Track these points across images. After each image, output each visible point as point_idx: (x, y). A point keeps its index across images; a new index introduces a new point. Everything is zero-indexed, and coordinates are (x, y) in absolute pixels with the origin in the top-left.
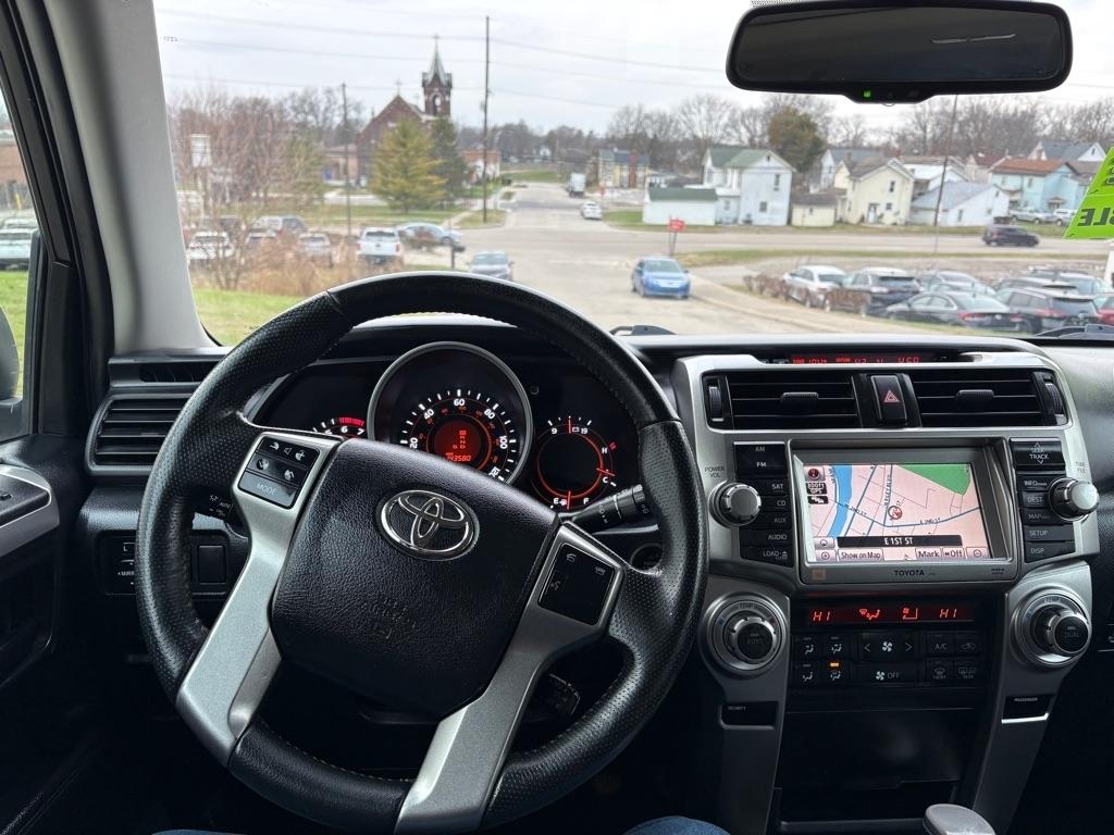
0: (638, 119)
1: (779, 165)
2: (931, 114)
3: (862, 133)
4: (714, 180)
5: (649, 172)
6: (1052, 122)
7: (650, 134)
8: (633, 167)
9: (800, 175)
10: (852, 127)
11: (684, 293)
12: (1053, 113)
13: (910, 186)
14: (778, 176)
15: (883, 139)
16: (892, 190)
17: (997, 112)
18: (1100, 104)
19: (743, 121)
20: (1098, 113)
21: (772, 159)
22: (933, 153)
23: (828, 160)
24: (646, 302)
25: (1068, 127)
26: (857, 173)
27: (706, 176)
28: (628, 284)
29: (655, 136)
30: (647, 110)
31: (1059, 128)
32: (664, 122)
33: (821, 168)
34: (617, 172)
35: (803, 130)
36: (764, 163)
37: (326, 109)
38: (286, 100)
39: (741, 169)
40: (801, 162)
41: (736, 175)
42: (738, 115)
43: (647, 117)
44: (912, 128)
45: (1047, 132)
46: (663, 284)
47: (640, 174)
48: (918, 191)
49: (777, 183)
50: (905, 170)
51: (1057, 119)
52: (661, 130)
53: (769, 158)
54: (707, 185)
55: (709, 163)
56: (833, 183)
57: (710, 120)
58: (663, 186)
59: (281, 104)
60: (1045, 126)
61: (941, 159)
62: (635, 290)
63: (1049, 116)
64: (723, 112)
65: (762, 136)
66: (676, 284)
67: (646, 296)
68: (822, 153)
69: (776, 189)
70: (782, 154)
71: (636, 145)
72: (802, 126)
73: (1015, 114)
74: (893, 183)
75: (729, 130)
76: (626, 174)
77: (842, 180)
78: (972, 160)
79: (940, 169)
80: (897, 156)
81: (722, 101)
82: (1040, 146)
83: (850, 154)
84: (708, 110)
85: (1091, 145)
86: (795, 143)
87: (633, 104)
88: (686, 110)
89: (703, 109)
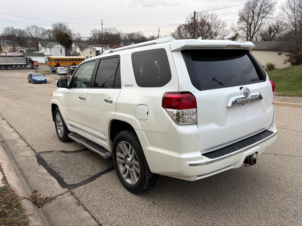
0: (12, 31)
1: (61, 47)
2: (97, 34)
3: (80, 38)
4: (42, 50)
5: (19, 47)
6: (123, 36)
7: (17, 36)
8: (14, 46)
9: (67, 49)
10: (77, 36)
11: (45, 82)
12: (124, 34)
13: (95, 52)
14: (61, 50)
15: (86, 39)
16: (91, 53)
17: (111, 34)
18: (133, 33)
19: (46, 33)
20: (132, 35)
21: (59, 45)
22: (99, 44)
23: (73, 45)
24: (35, 85)
25: (127, 38)
26: (82, 49)
27: (40, 49)
28: (27, 81)
29: (19, 36)
30: (15, 28)
31: (125, 38)
32: (21, 32)
33: (72, 48)
34: (8, 46)
35: (66, 37)
36: (56, 46)
39: (50, 48)
40: (67, 46)
41: (49, 49)
42: (45, 31)
43: (15, 30)
44: (93, 37)
45: (123, 39)
46: (39, 80)
47: (16, 48)
48: (97, 53)
49: (61, 51)
50: (93, 48)
51: (125, 36)
52: (21, 34)
53: (58, 45)
54: (40, 52)
55: (40, 46)
56: (76, 51)
57: (37, 32)
58: (25, 52)
60: (122, 38)
61: (101, 45)
62: (30, 82)
63: (123, 35)
64: (41, 30)
65: (53, 37)
66: (43, 80)
67: (34, 83)
68: (72, 43)
69: (61, 53)
70: (61, 44)
71: (13, 39)
72: (65, 36)
73: (116, 34)
74: (91, 51)
75: (43, 35)
76: (11, 48)
77: (78, 50)
78: (108, 46)
79: (101, 48)
80: (91, 45)
81: (39, 27)
82: (122, 43)
83: (79, 44)
84: (36, 30)
85: (132, 43)
86: (64, 41)
87: (10, 26)
88: (28, 29)
89: (34, 29)
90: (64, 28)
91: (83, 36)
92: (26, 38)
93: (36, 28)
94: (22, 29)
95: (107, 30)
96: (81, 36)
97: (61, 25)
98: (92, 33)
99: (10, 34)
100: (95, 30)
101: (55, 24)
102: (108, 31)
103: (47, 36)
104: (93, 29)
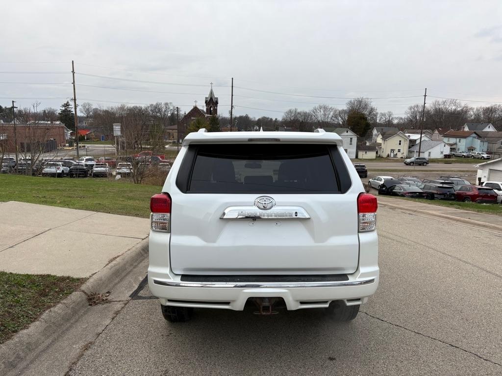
0: (295, 115)
1: (352, 135)
2: (418, 112)
3: (392, 119)
6: (474, 114)
7: (300, 120)
9: (360, 138)
10: (387, 116)
12: (474, 110)
13: (408, 142)
14: (351, 139)
16: (400, 144)
17: (447, 110)
19: (340, 115)
21: (349, 132)
23: (375, 131)
26: (385, 137)
29: (303, 121)
30: (299, 110)
32: (306, 115)
33: (371, 135)
35: (362, 120)
36: (345, 133)
37: (165, 111)
38: (148, 107)
42: (337, 113)
43: (299, 113)
44: (411, 118)
48: (411, 144)
49: (351, 141)
50: (405, 136)
52: (305, 119)
53: (347, 132)
56: (376, 141)
57: (325, 114)
59: (146, 109)
60: (471, 116)
61: (419, 131)
63: (473, 112)
64: (331, 112)
69: (351, 144)
70: (353, 130)
71: (295, 125)
72: (361, 118)
74: (400, 141)
75: (334, 119)
77: (379, 140)
78: (436, 132)
79: (419, 136)
80: (402, 131)
81: (330, 107)
83: (382, 129)
84: (324, 111)
85: (488, 125)
86: (358, 125)
87: (293, 108)
88: (315, 111)
89: (322, 111)
90: (366, 105)
91: (397, 116)
92: (312, 123)
93: (325, 108)
94: (308, 112)
95: (439, 105)
96: (394, 116)
97: (360, 102)
98: (409, 111)
99: (292, 118)
100: (415, 107)
101: (353, 101)
102: (442, 106)
103: (340, 118)
104: (413, 105)
